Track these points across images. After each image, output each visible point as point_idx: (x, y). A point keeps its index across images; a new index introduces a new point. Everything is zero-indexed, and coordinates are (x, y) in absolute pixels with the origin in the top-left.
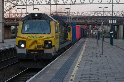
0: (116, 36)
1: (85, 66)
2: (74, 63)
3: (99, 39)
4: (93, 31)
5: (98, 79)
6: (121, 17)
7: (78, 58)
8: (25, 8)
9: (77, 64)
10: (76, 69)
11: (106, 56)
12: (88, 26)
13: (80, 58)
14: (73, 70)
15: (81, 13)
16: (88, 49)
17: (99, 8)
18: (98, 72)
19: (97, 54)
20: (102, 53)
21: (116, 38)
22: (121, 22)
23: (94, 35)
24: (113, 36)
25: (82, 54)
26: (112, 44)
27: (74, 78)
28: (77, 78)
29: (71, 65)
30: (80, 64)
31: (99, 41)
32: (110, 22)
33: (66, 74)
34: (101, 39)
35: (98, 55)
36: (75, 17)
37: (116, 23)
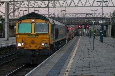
0: (105, 34)
1: (79, 59)
2: (69, 57)
3: (90, 37)
4: (85, 30)
5: (90, 70)
6: (109, 18)
7: (73, 53)
8: (27, 10)
9: (72, 58)
10: (71, 62)
11: (97, 51)
12: (81, 26)
14: (69, 63)
15: (75, 15)
16: (81, 45)
17: (91, 10)
19: (89, 49)
21: (105, 36)
22: (109, 22)
23: (86, 33)
24: (102, 34)
26: (102, 41)
27: (69, 69)
28: (72, 69)
29: (67, 58)
30: (74, 57)
32: (100, 22)
33: (63, 66)
34: (92, 37)
35: (90, 51)
36: (70, 18)
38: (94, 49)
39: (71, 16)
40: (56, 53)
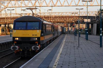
0: (90, 33)
1: (65, 55)
2: (56, 54)
3: (76, 35)
4: (71, 29)
5: (76, 64)
6: (95, 17)
7: (59, 50)
8: (14, 10)
9: (59, 55)
10: (58, 57)
11: (82, 48)
12: (67, 24)
13: (61, 50)
14: (56, 58)
15: (61, 13)
16: (67, 43)
17: (76, 9)
18: (75, 60)
19: (74, 47)
20: (79, 46)
21: (91, 34)
22: (94, 21)
23: (72, 32)
24: (87, 33)
25: (62, 47)
26: (87, 39)
27: (57, 64)
28: (59, 64)
29: (54, 55)
30: (61, 54)
31: (76, 37)
33: (51, 61)
34: (77, 35)
36: (56, 17)
37: (90, 21)
38: (80, 47)
39: (57, 15)
40: (44, 50)
